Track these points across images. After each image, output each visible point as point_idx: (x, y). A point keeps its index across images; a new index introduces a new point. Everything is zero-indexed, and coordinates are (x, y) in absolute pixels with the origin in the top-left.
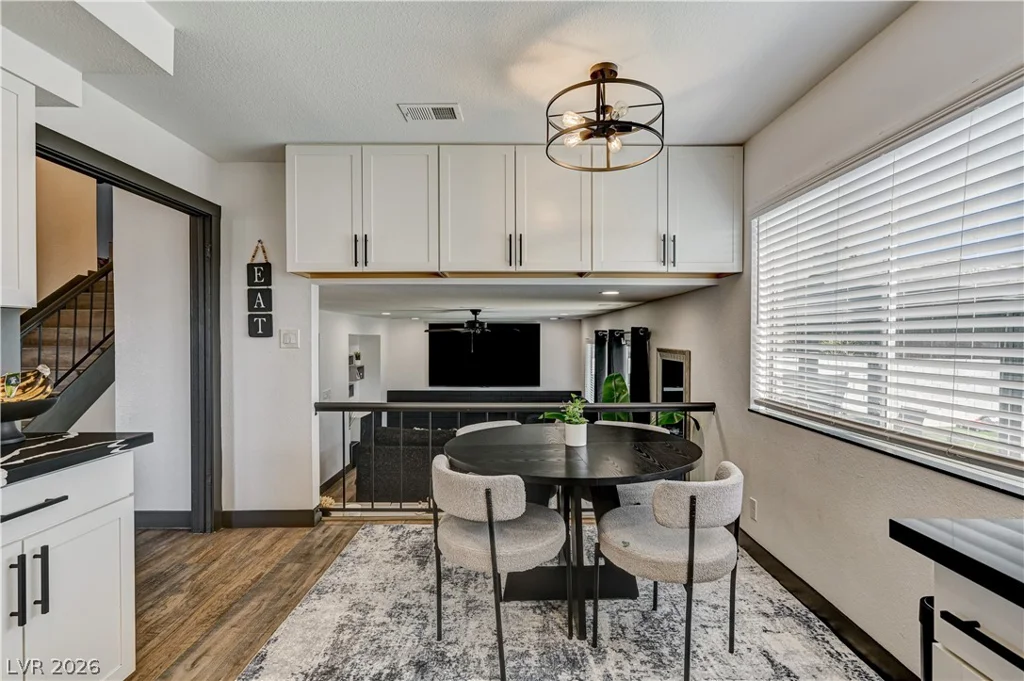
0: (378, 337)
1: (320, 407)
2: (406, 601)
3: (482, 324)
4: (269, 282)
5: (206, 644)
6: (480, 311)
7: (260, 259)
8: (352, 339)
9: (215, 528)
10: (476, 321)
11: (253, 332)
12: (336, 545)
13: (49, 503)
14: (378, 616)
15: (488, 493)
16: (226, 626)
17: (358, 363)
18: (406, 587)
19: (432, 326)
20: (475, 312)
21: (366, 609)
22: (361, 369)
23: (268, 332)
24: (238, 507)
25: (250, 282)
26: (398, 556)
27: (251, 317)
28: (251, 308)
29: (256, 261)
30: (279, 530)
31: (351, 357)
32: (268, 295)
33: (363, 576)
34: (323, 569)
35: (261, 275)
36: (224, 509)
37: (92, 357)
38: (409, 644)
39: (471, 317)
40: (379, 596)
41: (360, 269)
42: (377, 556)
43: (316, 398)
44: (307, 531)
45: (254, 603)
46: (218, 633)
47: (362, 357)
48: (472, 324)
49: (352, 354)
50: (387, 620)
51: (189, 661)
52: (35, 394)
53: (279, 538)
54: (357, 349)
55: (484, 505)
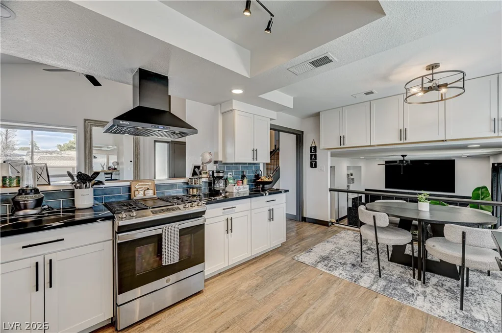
0: (361, 167)
1: (331, 190)
2: (354, 251)
3: (407, 161)
4: (316, 152)
5: (299, 243)
6: (406, 155)
7: (313, 145)
8: (348, 168)
9: (302, 221)
10: (404, 160)
11: (312, 167)
12: (335, 232)
13: (273, 200)
14: (343, 251)
15: (374, 217)
16: (304, 242)
17: (352, 177)
18: (354, 248)
19: (386, 162)
20: (403, 156)
21: (340, 249)
22: (353, 179)
23: (315, 167)
24: (307, 216)
25: (311, 152)
26: (354, 240)
27: (311, 162)
28: (311, 160)
29: (313, 146)
30: (319, 225)
31: (348, 175)
32: (315, 156)
33: (341, 242)
34: (330, 237)
35: (313, 150)
36: (304, 216)
37: (274, 173)
38: (351, 260)
39: (402, 158)
40: (345, 248)
41: (342, 146)
42: (347, 238)
43: (329, 187)
44: (327, 227)
45: (310, 239)
46: (302, 242)
47: (353, 175)
48: (401, 161)
49: (349, 173)
50: (346, 253)
51: (296, 245)
52: (270, 180)
53: (318, 227)
54: (351, 171)
55: (373, 220)
